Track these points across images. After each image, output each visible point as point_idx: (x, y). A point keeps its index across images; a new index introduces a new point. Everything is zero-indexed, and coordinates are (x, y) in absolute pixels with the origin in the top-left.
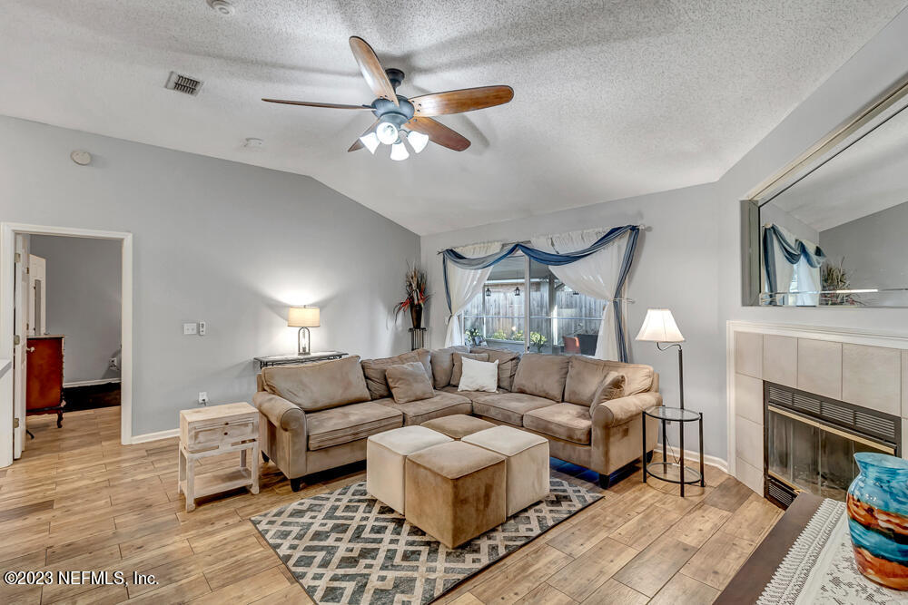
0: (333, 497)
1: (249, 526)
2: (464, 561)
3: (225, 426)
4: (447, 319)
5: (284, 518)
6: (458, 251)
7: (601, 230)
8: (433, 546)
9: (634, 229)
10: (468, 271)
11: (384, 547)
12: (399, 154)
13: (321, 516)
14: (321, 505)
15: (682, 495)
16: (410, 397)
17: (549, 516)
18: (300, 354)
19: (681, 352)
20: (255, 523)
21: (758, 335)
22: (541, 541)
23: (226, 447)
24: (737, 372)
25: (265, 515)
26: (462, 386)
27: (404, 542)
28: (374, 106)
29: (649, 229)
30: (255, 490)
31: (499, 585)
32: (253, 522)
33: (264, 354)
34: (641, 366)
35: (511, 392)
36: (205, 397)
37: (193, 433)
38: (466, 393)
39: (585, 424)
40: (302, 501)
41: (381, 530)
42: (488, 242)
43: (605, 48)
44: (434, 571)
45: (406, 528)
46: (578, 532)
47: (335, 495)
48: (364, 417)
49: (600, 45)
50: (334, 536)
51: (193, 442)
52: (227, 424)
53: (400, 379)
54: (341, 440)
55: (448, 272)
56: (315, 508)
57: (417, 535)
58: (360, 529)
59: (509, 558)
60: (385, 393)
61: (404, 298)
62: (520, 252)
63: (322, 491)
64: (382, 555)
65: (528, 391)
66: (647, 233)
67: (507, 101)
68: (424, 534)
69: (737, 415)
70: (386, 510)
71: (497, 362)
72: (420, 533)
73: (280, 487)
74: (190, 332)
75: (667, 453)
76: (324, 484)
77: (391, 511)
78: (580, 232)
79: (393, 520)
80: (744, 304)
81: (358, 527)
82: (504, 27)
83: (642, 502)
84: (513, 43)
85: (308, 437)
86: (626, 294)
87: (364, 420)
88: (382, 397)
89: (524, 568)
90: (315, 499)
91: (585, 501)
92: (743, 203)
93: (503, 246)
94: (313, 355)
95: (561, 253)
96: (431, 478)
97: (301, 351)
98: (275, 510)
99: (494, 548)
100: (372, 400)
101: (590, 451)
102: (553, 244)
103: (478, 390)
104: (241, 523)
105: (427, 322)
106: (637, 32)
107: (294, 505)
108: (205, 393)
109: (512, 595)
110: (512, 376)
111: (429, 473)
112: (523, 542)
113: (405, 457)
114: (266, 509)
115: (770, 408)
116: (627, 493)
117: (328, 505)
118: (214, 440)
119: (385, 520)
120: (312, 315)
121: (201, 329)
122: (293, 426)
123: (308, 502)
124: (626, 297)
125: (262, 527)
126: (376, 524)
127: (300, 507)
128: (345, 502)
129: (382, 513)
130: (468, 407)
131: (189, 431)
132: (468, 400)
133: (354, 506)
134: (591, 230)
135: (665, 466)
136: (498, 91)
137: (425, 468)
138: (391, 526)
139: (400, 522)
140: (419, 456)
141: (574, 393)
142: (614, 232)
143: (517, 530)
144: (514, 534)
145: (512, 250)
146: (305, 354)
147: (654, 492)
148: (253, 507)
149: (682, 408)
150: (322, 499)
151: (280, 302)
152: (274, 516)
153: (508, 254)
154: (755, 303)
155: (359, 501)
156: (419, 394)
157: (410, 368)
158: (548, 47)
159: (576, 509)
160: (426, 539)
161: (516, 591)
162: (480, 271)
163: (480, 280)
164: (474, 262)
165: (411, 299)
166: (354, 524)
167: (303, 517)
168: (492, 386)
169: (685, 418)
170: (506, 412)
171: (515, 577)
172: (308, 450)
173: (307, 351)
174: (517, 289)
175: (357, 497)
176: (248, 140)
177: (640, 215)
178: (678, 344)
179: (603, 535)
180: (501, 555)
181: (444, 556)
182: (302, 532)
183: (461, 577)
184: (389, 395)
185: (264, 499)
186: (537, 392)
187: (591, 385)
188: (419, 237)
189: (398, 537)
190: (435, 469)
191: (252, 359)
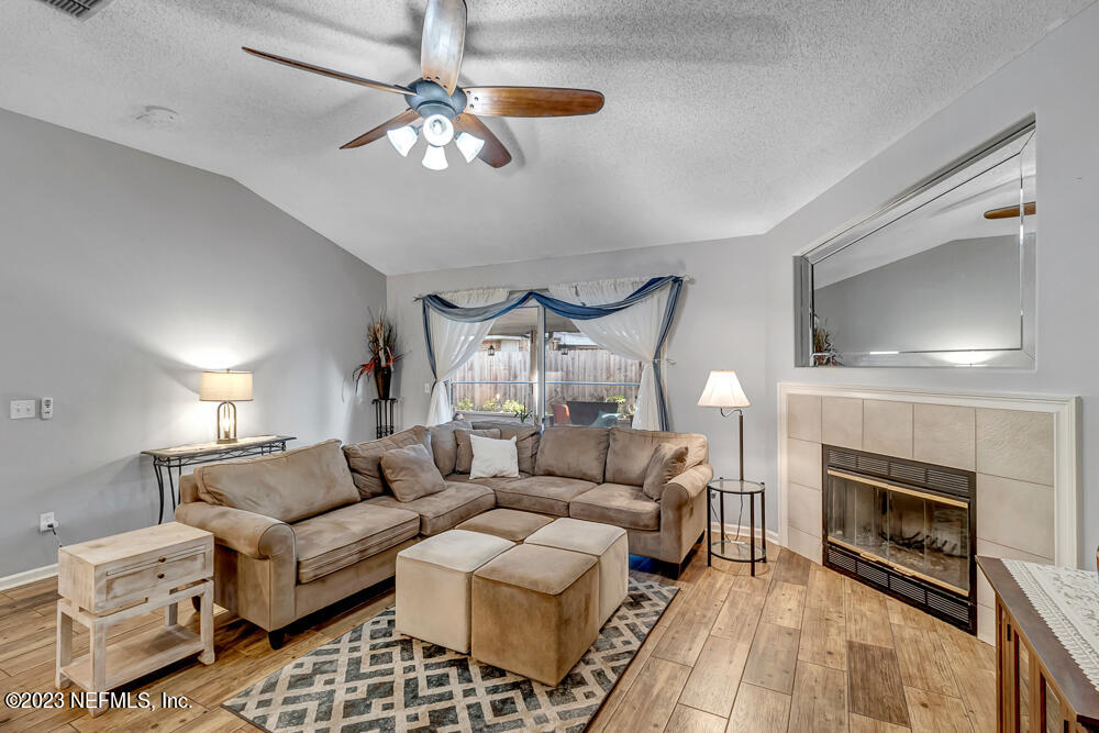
0: (344, 646)
1: (226, 718)
2: (575, 700)
3: (159, 565)
4: (428, 387)
5: (281, 692)
6: (446, 297)
7: (637, 279)
8: (525, 686)
9: (677, 280)
10: (460, 324)
11: (460, 703)
12: (435, 160)
13: (340, 677)
14: (331, 662)
15: (753, 575)
16: (417, 492)
17: (638, 622)
18: (220, 442)
19: (741, 417)
20: (236, 710)
21: (816, 397)
22: (645, 654)
23: (160, 599)
24: (789, 437)
25: (247, 694)
26: (475, 473)
27: (483, 690)
28: (413, 88)
29: (692, 281)
30: (208, 657)
31: (630, 720)
32: (229, 708)
33: (156, 444)
34: (695, 435)
35: (534, 475)
36: (52, 521)
37: (103, 582)
38: (481, 481)
39: (649, 507)
40: (298, 661)
41: (442, 680)
42: (488, 288)
43: (703, 69)
44: (547, 721)
45: (474, 670)
46: (677, 635)
47: (345, 645)
48: (371, 526)
49: (700, 64)
50: (377, 703)
51: (104, 597)
52: (163, 560)
53: (402, 469)
54: (344, 562)
55: (431, 326)
56: (326, 667)
57: (494, 677)
58: (411, 686)
59: (622, 682)
60: (379, 490)
61: (368, 358)
62: (533, 302)
63: (323, 641)
64: (463, 715)
65: (558, 472)
66: (690, 286)
67: (595, 112)
68: (502, 673)
69: (789, 482)
70: (433, 650)
71: (515, 438)
72: (497, 674)
73: (246, 646)
74: (24, 415)
75: (712, 530)
76: (318, 630)
77: (441, 650)
78: (612, 281)
79: (451, 663)
80: (797, 365)
81: (407, 683)
82: (607, 18)
83: (720, 588)
84: (606, 40)
85: (298, 563)
86: (665, 355)
87: (370, 530)
88: (374, 495)
89: (647, 690)
90: (317, 653)
91: (665, 597)
92: (795, 258)
93: (511, 293)
94: (241, 442)
95: (588, 305)
96: (520, 596)
97: (222, 437)
98: (259, 682)
99: (600, 674)
100: (363, 500)
101: (659, 537)
102: (577, 294)
103: (495, 477)
104: (207, 715)
105: (398, 391)
106: (744, 56)
107: (288, 670)
108: (52, 514)
109: (651, 728)
110: (534, 456)
111: (514, 591)
112: (628, 660)
113: (470, 576)
114: (241, 684)
115: (829, 472)
116: (699, 581)
117: (343, 659)
118: (142, 589)
119: (438, 665)
120: (241, 384)
121: (45, 409)
122: (278, 550)
123: (308, 662)
124: (666, 357)
125: (252, 712)
126: (430, 673)
127: (299, 671)
128: (365, 651)
129: (430, 656)
130: (491, 499)
131: (97, 580)
132: (490, 490)
133: (383, 654)
134: (626, 279)
135: (723, 545)
136: (588, 97)
137: (509, 585)
138: (453, 672)
139: (462, 664)
140: (493, 570)
141: (619, 471)
142: (653, 284)
143: (613, 646)
144: (612, 652)
145: (525, 299)
146: (229, 441)
147: (724, 575)
148: (216, 684)
149: (742, 479)
150: (328, 652)
151: (187, 365)
152: (263, 692)
153: (519, 303)
154: (806, 365)
155: (387, 645)
156: (429, 487)
157: (413, 454)
158: (641, 54)
159: (662, 608)
160: (510, 679)
161: (655, 722)
162: (478, 324)
163: (477, 336)
164: (471, 313)
165: (376, 360)
166: (399, 679)
167: (312, 684)
168: (513, 469)
169: (724, 489)
170: (544, 501)
171: (642, 704)
172: (298, 582)
173: (232, 436)
174: (492, 348)
175: (381, 641)
176: (149, 108)
177: (682, 265)
178: (739, 409)
179: (704, 633)
180: (614, 681)
181: (546, 697)
182: (324, 708)
183: (585, 720)
184: (386, 491)
185: (229, 668)
186: (568, 473)
187: (639, 461)
188: (384, 277)
189: (471, 686)
190: (526, 586)
191: (138, 452)
